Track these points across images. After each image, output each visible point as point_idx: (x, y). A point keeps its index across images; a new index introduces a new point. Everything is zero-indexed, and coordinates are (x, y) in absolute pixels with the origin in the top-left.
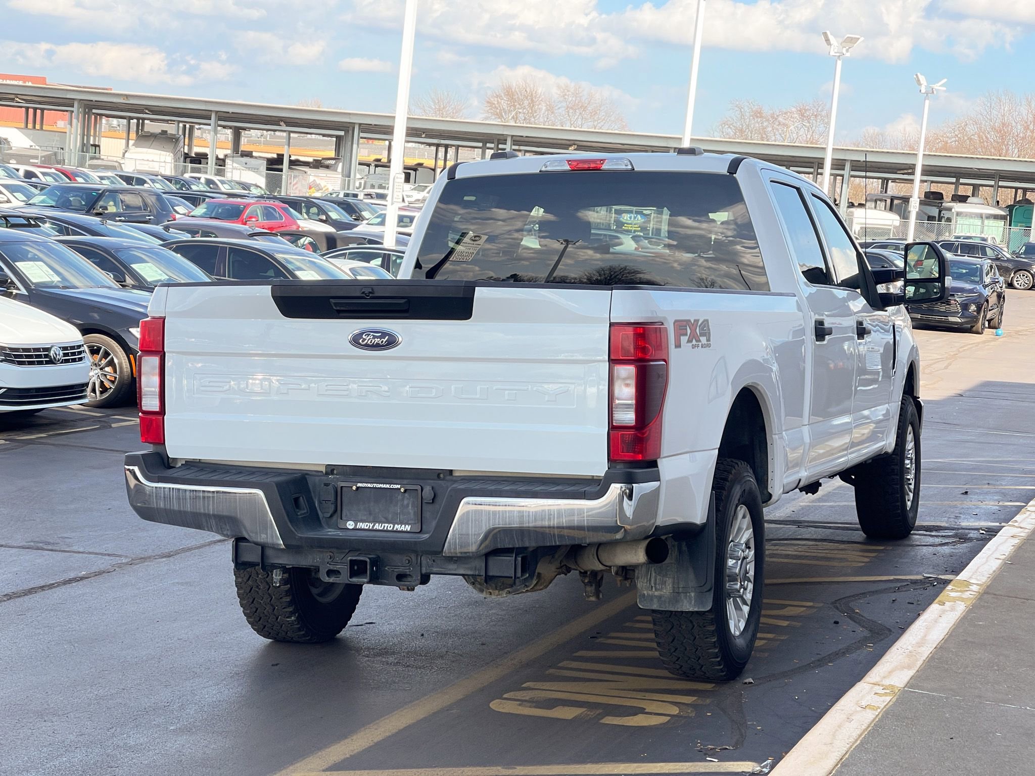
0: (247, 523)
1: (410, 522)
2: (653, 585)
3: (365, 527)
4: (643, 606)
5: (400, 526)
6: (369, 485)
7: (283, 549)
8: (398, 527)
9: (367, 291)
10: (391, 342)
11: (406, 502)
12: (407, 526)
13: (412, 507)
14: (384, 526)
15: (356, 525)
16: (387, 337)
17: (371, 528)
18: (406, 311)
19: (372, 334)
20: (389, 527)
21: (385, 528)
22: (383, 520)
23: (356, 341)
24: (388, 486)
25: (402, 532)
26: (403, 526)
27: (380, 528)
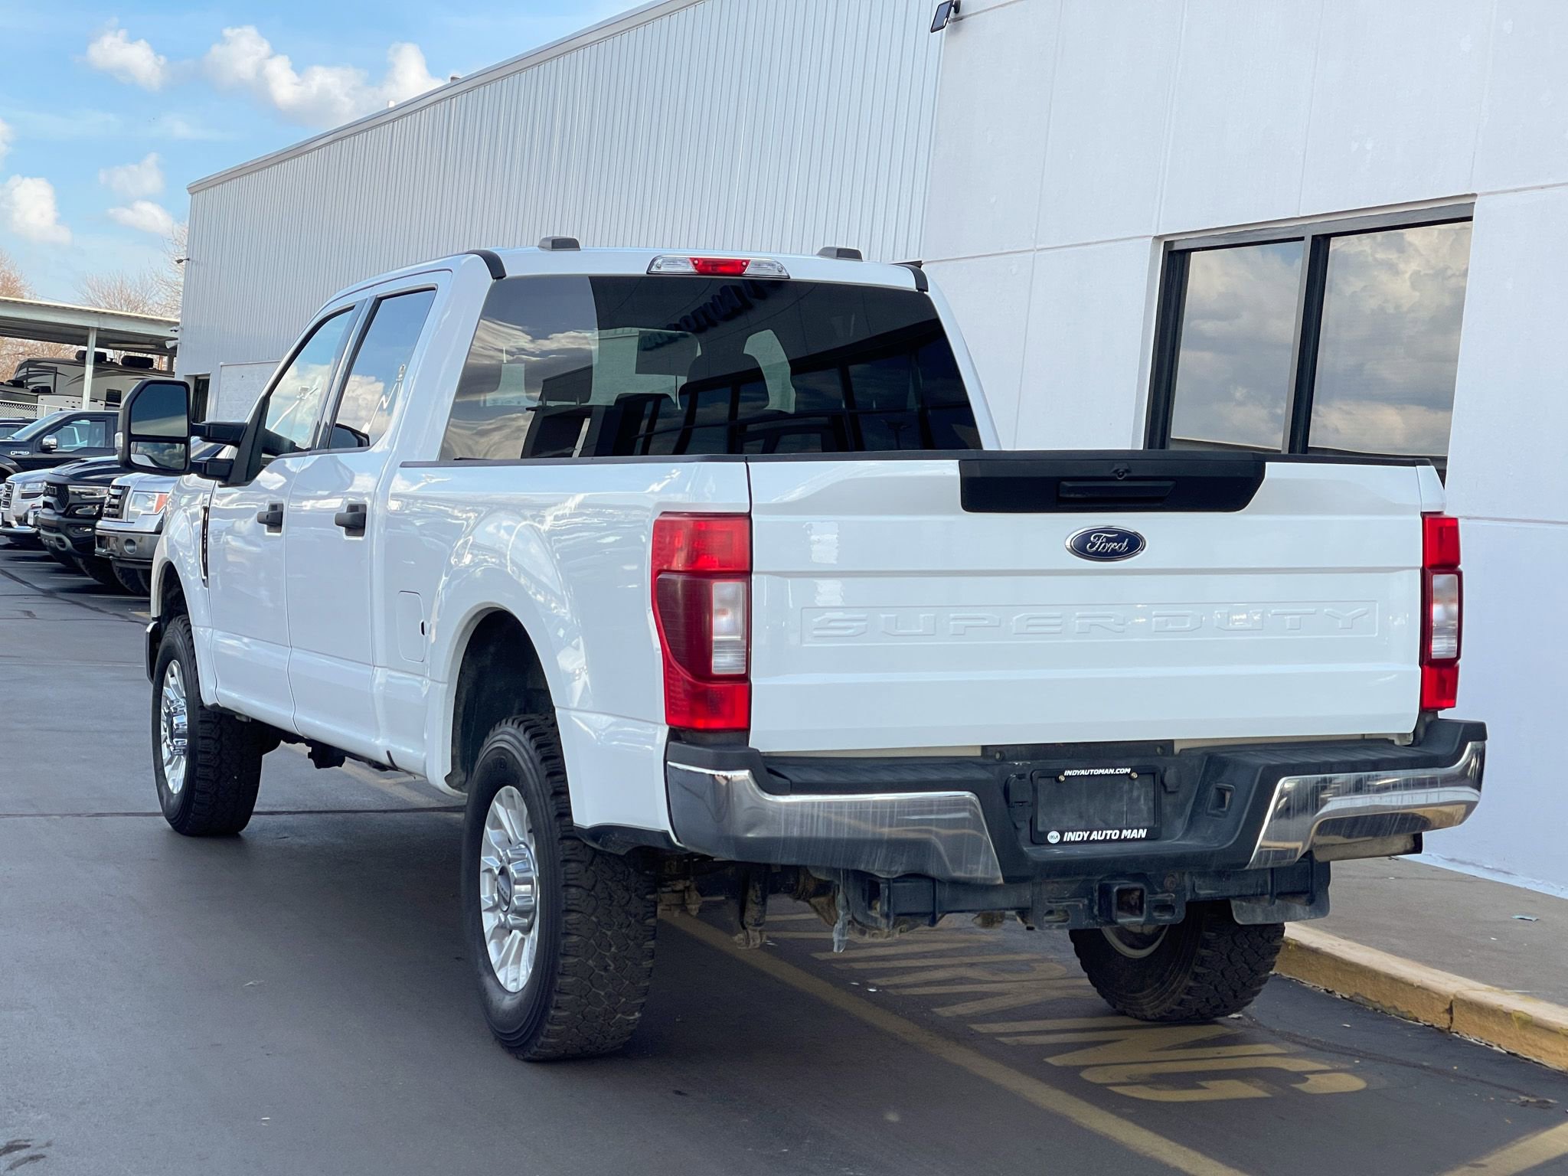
1: (1142, 824)
3: (1077, 839)
5: (1130, 831)
6: (1083, 772)
7: (1003, 885)
8: (1126, 833)
9: (1122, 467)
10: (1135, 546)
11: (1135, 794)
12: (1141, 831)
13: (1145, 800)
14: (1106, 834)
15: (1062, 836)
16: (1127, 540)
17: (1085, 839)
19: (1104, 535)
20: (1114, 834)
21: (1108, 838)
22: (1102, 825)
24: (1112, 771)
25: (1134, 839)
26: (1135, 831)
27: (1100, 838)
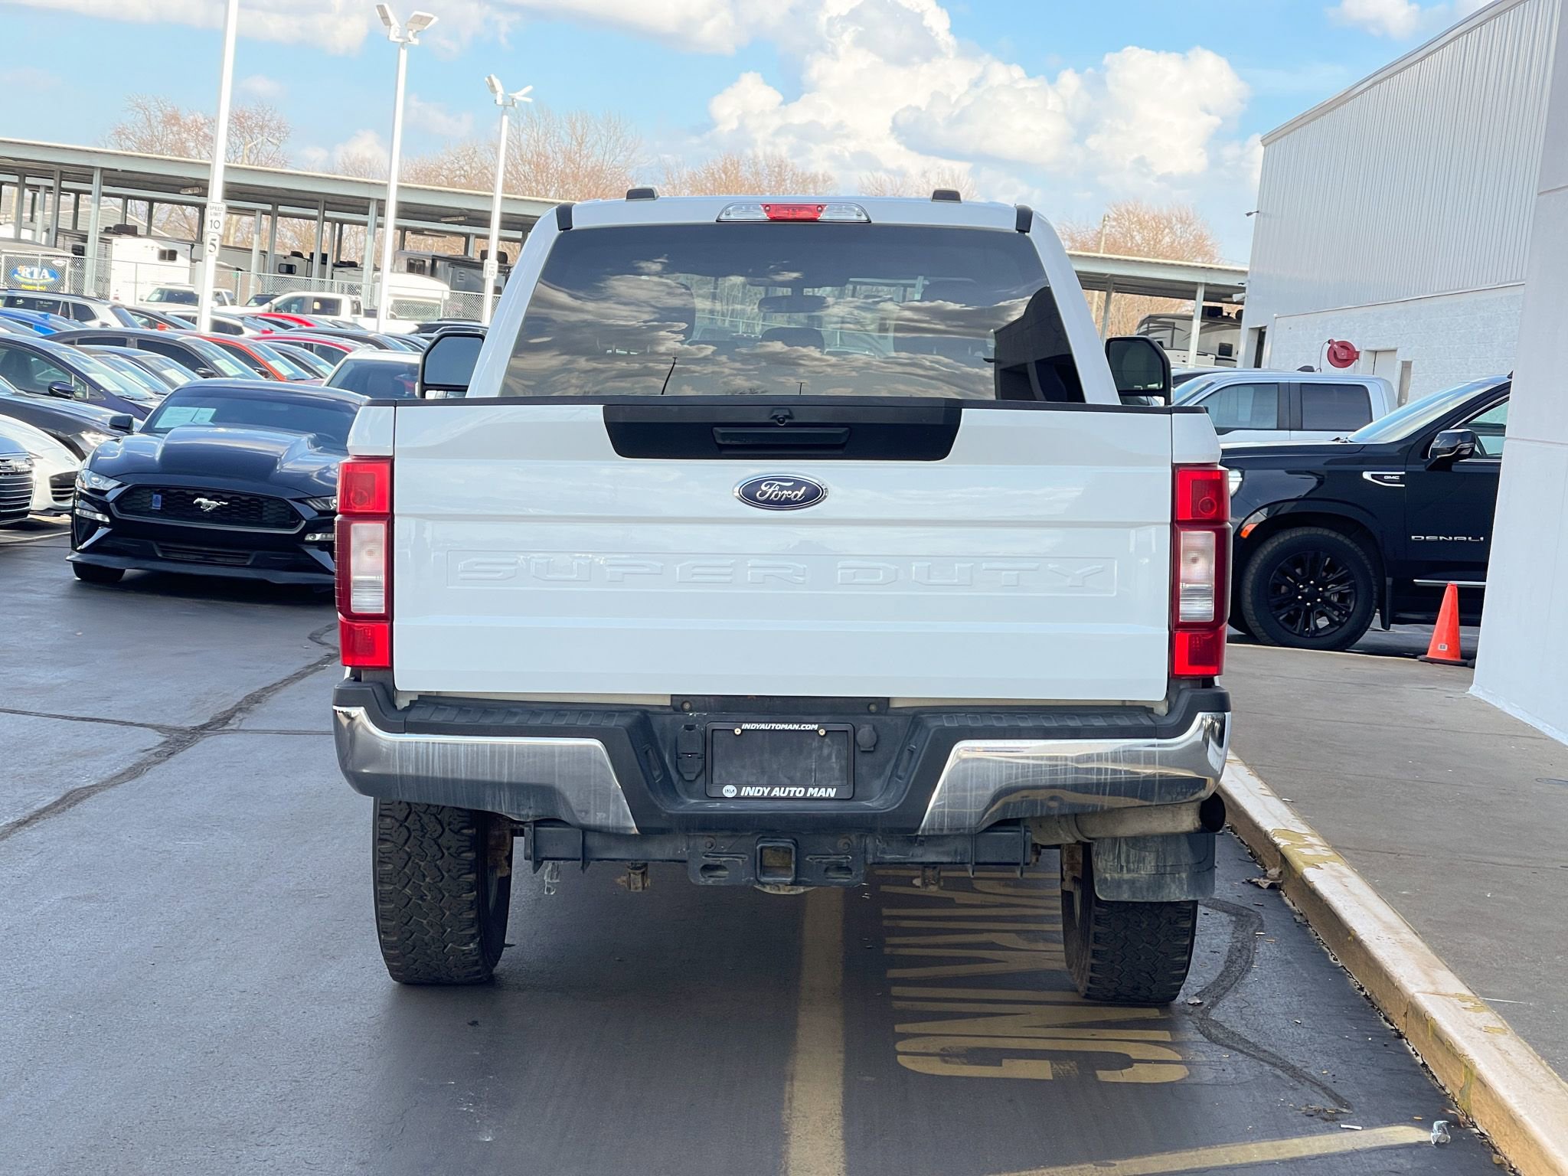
0: (571, 796)
1: (833, 783)
2: (1124, 864)
3: (756, 794)
4: (1105, 897)
5: (817, 789)
6: (763, 726)
7: (635, 835)
8: (813, 792)
9: (781, 414)
10: (814, 495)
11: (826, 751)
12: (829, 790)
13: (837, 758)
14: (790, 791)
15: (739, 791)
16: (804, 488)
17: (765, 794)
18: (841, 447)
19: (777, 483)
20: (799, 792)
21: (792, 795)
22: (786, 781)
23: (750, 495)
24: (796, 727)
25: (821, 799)
26: (823, 790)
27: (782, 795)
